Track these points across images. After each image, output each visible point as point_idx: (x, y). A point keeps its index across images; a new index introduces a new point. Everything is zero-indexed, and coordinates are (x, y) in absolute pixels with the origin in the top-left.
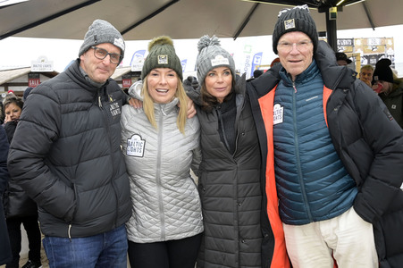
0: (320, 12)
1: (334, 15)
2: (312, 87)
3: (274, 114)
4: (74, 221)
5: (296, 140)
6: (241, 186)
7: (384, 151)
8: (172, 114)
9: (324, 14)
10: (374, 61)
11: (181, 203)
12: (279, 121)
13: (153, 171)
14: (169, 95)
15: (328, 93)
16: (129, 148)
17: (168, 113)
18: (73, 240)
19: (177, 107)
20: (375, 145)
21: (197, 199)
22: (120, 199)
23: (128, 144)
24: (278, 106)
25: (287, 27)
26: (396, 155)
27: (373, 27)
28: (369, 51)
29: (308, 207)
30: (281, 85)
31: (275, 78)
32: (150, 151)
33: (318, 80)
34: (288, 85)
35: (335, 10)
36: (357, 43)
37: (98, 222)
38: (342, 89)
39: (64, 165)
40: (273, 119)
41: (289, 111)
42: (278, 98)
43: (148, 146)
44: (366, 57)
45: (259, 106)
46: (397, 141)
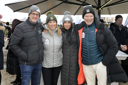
0: (97, 9)
1: (100, 10)
2: (93, 28)
3: (82, 35)
4: (27, 61)
5: (88, 43)
6: (71, 53)
7: (110, 47)
8: (56, 33)
9: (98, 10)
10: (109, 23)
11: (59, 57)
12: (84, 37)
13: (52, 48)
14: (55, 27)
15: (96, 30)
16: (45, 43)
17: (55, 33)
18: (26, 66)
19: (57, 31)
20: (109, 45)
21: (62, 56)
22: (41, 56)
23: (45, 42)
24: (83, 33)
25: (87, 12)
26: (114, 48)
27: (110, 14)
28: (109, 21)
29: (90, 61)
30: (85, 27)
31: (83, 25)
32: (51, 43)
33: (94, 26)
34: (86, 28)
35: (100, 9)
36: (106, 19)
37: (34, 62)
38: (101, 29)
39: (25, 46)
40: (82, 37)
41: (86, 35)
42: (84, 30)
43: (51, 42)
44: (108, 22)
45: (78, 32)
46: (114, 44)
